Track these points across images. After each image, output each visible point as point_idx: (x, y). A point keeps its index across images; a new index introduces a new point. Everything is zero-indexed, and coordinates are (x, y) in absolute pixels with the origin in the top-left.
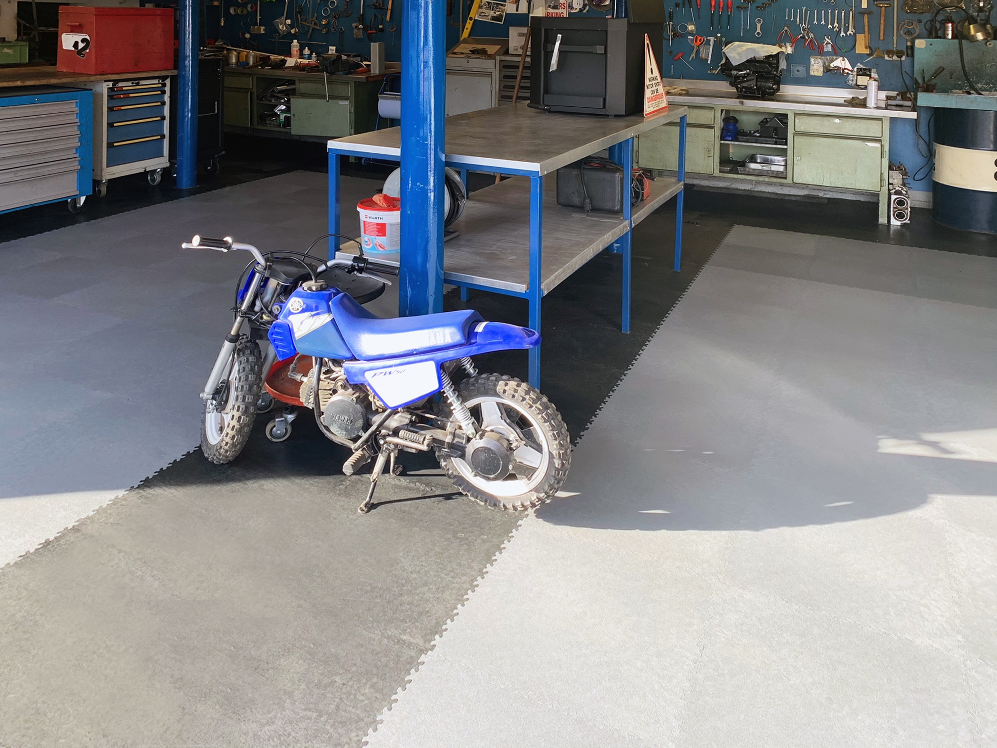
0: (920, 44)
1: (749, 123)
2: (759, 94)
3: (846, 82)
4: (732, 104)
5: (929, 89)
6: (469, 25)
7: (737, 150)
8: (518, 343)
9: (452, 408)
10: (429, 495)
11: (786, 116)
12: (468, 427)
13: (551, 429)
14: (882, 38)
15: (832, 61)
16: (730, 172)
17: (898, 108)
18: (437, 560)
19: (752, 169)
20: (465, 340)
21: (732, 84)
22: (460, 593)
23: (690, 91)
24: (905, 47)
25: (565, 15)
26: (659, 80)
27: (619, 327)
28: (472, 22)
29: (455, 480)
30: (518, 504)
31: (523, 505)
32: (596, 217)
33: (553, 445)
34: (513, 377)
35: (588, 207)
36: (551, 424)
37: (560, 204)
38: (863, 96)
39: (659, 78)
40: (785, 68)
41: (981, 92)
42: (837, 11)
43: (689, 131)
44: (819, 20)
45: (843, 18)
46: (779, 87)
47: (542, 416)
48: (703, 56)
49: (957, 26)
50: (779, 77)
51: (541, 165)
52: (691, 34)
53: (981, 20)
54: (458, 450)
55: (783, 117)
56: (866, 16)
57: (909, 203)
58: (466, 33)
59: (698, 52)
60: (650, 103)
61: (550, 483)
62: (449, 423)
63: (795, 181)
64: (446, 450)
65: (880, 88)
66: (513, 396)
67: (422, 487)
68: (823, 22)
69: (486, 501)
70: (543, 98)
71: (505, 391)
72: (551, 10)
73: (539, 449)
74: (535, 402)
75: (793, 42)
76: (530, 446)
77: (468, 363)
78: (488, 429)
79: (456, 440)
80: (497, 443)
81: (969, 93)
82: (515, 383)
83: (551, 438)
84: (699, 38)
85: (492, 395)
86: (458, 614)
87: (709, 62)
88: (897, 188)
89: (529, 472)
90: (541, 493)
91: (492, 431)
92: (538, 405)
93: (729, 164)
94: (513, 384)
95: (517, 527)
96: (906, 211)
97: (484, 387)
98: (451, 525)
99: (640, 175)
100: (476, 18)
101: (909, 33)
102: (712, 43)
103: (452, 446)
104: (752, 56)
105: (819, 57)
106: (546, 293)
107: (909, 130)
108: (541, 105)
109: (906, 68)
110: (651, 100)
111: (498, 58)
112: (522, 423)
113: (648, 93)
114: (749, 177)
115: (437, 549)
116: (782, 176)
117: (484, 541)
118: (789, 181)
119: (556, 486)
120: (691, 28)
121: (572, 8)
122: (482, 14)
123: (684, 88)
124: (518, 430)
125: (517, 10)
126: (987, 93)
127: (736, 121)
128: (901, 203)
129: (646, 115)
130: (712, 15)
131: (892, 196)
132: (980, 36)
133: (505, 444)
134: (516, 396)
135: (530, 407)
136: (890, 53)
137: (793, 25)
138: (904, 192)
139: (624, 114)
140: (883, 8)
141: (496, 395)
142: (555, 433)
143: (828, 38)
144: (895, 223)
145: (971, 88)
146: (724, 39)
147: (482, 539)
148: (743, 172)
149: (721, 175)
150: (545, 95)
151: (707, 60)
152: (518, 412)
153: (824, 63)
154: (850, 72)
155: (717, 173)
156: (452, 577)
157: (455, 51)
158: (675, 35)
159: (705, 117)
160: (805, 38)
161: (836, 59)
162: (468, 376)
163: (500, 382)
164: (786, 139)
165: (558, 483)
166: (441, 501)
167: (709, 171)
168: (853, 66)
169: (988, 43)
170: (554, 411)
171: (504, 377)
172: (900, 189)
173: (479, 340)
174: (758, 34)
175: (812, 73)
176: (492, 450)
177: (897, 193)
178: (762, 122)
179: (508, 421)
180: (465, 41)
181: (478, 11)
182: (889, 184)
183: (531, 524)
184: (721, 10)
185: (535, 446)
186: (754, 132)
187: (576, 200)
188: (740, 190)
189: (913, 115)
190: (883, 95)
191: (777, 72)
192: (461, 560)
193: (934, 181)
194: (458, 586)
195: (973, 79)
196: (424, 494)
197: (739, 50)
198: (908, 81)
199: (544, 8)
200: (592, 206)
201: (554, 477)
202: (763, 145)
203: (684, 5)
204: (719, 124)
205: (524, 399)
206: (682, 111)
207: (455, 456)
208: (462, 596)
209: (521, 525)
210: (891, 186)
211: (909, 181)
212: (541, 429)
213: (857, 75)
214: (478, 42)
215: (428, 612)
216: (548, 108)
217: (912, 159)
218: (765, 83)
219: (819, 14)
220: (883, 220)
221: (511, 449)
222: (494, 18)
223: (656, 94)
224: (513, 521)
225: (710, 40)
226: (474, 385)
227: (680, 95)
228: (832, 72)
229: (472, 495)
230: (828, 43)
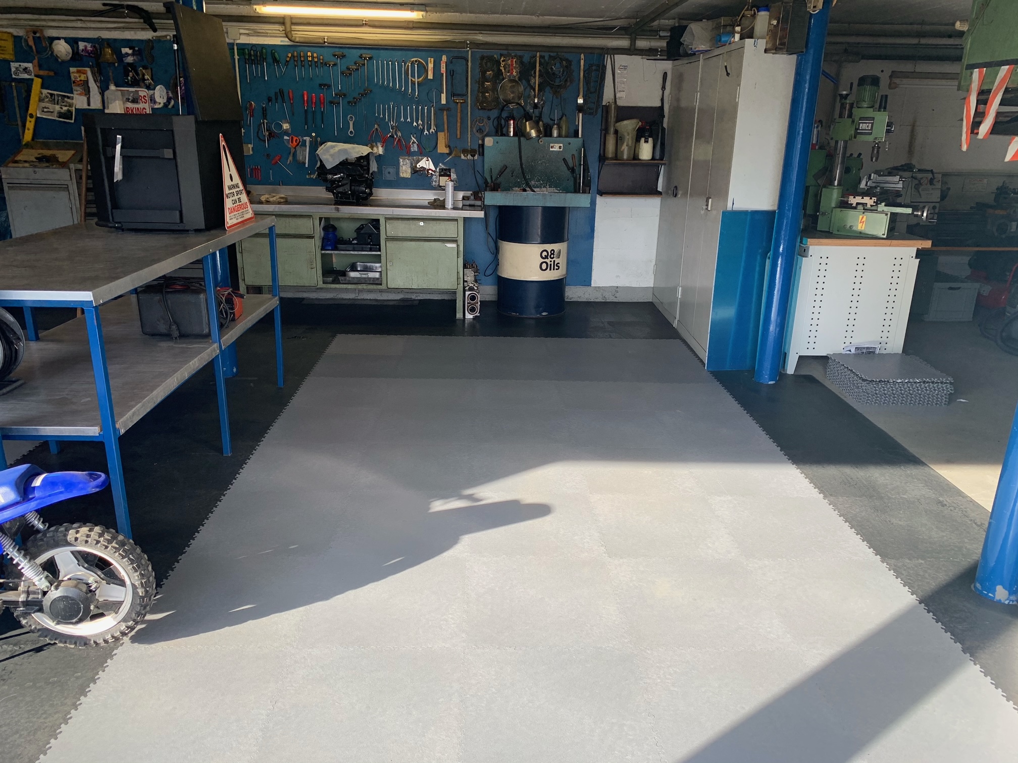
0: (489, 141)
1: (347, 230)
2: (354, 200)
3: (430, 184)
4: (329, 211)
5: (495, 188)
6: (30, 124)
7: (339, 259)
8: (82, 489)
9: (19, 568)
10: (17, 653)
11: (378, 221)
12: (40, 581)
13: (130, 563)
14: (459, 136)
15: (418, 161)
16: (333, 282)
17: (471, 208)
18: (28, 709)
19: (352, 278)
20: (21, 497)
21: (329, 190)
22: (52, 730)
23: (289, 199)
24: (478, 146)
25: (148, 111)
26: (241, 187)
27: (220, 450)
28: (33, 120)
29: (40, 633)
30: (109, 637)
31: (113, 637)
32: (184, 343)
33: (134, 577)
34: (85, 524)
35: (176, 333)
36: (130, 559)
37: (146, 334)
38: (443, 197)
39: (241, 185)
40: (376, 170)
41: (534, 189)
42: (420, 107)
43: (280, 242)
44: (405, 118)
45: (426, 115)
46: (371, 190)
47: (119, 554)
48: (301, 158)
49: (517, 123)
50: (371, 180)
51: (93, 293)
52: (286, 133)
53: (536, 117)
54: (35, 605)
55: (376, 223)
56: (445, 113)
57: (479, 298)
58: (28, 136)
59: (295, 155)
60: (233, 214)
61: (136, 611)
62: (22, 583)
63: (389, 287)
64: (21, 609)
65: (456, 189)
66: (87, 542)
67: (10, 648)
68: (409, 120)
69: (75, 643)
70: (112, 214)
71: (76, 539)
72: (130, 105)
73: (122, 583)
74: (110, 542)
75: (384, 142)
76: (113, 583)
77: (35, 519)
78: (66, 579)
79: (31, 597)
80: (74, 589)
81: (525, 190)
82: (88, 529)
83: (131, 572)
84: (295, 138)
85: (64, 546)
86: (51, 747)
87: (307, 166)
88: (471, 285)
89: (115, 606)
90: (129, 622)
91: (70, 579)
92: (114, 544)
93: (332, 274)
94: (84, 530)
95: (111, 657)
96: (477, 305)
97: (54, 540)
98: (43, 674)
99: (229, 294)
100: (38, 115)
101: (480, 130)
102: (308, 144)
103: (26, 604)
104: (344, 158)
105: (407, 157)
106: (122, 431)
107: (481, 228)
108: (111, 223)
109: (479, 167)
110: (232, 210)
111: (72, 166)
112: (101, 565)
113: (228, 203)
114: (350, 286)
115: (28, 699)
116: (377, 282)
117: (77, 678)
118: (383, 287)
119: (143, 612)
120: (286, 126)
121: (155, 102)
122: (45, 110)
123: (283, 196)
124: (99, 573)
125: (89, 105)
126: (538, 189)
127: (334, 228)
128: (473, 298)
129: (228, 228)
130: (306, 111)
131: (466, 292)
132: (533, 133)
133: (84, 588)
134: (89, 541)
135: (105, 549)
136: (465, 151)
137: (382, 122)
138: (476, 288)
139: (203, 227)
140: (459, 104)
141: (69, 544)
142: (135, 565)
143: (414, 137)
144: (469, 316)
145: (526, 186)
146: (319, 139)
147: (75, 677)
148: (344, 282)
149: (325, 286)
150: (114, 211)
151: (305, 164)
152: (95, 556)
153: (412, 164)
154: (433, 173)
155: (321, 285)
156: (44, 719)
157: (16, 159)
158: (270, 135)
159: (305, 226)
160: (393, 137)
161: (422, 159)
162: (38, 531)
163: (70, 532)
164: (379, 245)
165: (145, 608)
166: (31, 656)
167: (313, 283)
168: (436, 166)
169: (540, 140)
170: (131, 546)
171: (75, 525)
172: (472, 285)
173: (37, 494)
174: (351, 132)
175: (401, 175)
176: (70, 597)
177: (471, 289)
178: (358, 229)
179: (86, 565)
180: (28, 145)
181: (38, 106)
182: (464, 281)
183: (128, 650)
184: (314, 106)
185: (118, 582)
186: (353, 240)
187: (162, 328)
188: (345, 299)
189: (480, 214)
190: (461, 195)
191: (368, 175)
192: (54, 701)
193: (498, 275)
194: (50, 724)
195: (528, 176)
196: (12, 654)
197: (332, 151)
198: (480, 181)
199: (122, 103)
200: (179, 333)
201: (140, 604)
202: (360, 253)
203: (276, 99)
204: (319, 233)
205: (98, 542)
206: (269, 221)
207: (33, 611)
208: (55, 731)
209: (116, 654)
210: (466, 283)
211: (481, 277)
212: (121, 566)
213: (440, 175)
214: (47, 146)
215: (20, 755)
216: (120, 225)
217: (483, 257)
218: (358, 188)
219: (405, 110)
220: (459, 315)
221: (91, 591)
222: (61, 115)
223: (238, 204)
224: (107, 652)
225: (305, 141)
226: (42, 540)
227: (279, 203)
228: (419, 172)
229: (61, 642)
230: (414, 143)
